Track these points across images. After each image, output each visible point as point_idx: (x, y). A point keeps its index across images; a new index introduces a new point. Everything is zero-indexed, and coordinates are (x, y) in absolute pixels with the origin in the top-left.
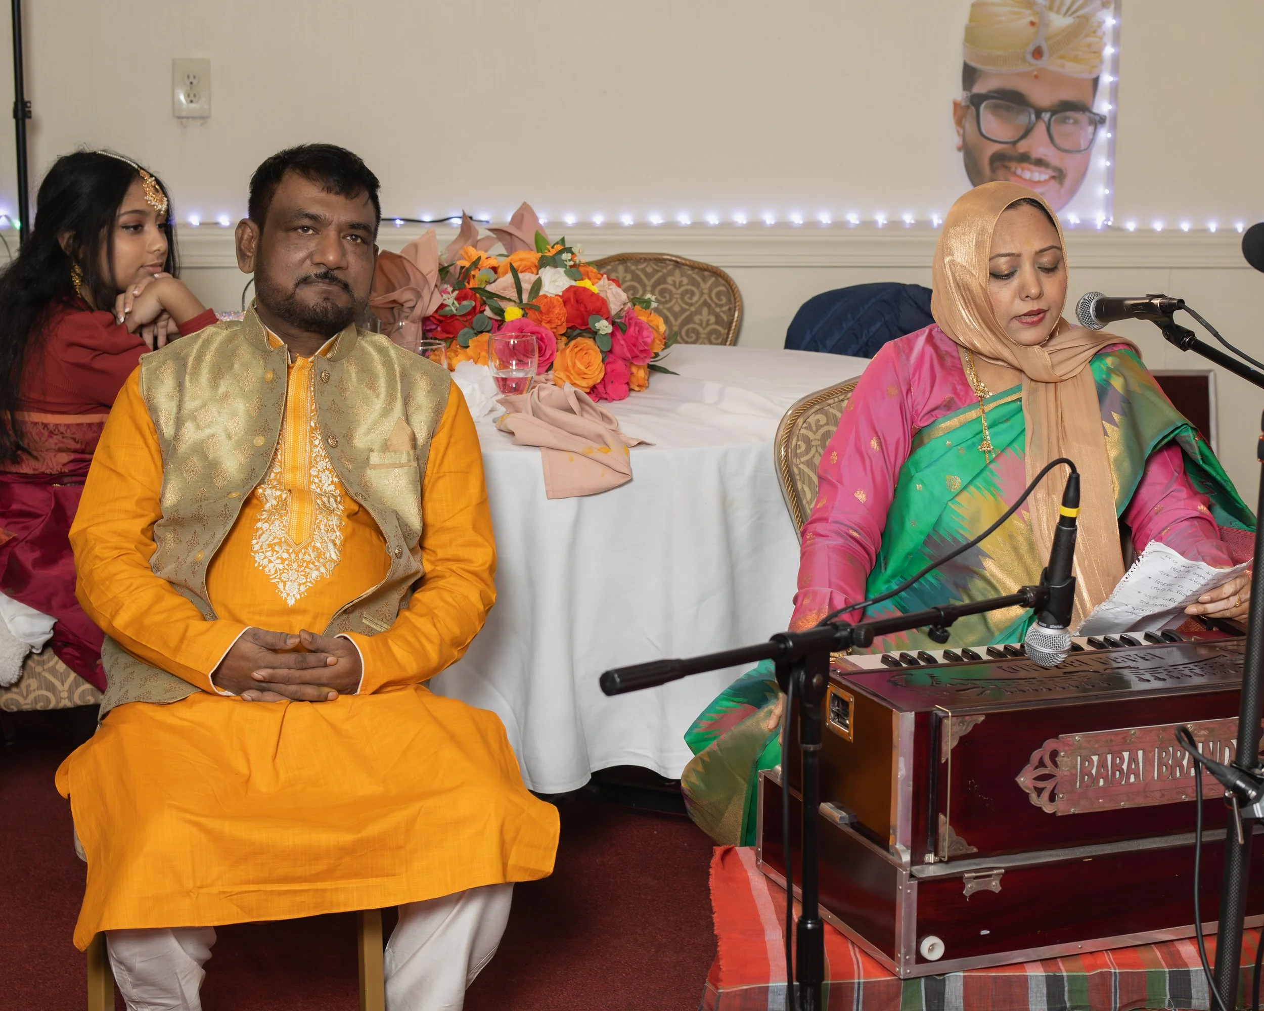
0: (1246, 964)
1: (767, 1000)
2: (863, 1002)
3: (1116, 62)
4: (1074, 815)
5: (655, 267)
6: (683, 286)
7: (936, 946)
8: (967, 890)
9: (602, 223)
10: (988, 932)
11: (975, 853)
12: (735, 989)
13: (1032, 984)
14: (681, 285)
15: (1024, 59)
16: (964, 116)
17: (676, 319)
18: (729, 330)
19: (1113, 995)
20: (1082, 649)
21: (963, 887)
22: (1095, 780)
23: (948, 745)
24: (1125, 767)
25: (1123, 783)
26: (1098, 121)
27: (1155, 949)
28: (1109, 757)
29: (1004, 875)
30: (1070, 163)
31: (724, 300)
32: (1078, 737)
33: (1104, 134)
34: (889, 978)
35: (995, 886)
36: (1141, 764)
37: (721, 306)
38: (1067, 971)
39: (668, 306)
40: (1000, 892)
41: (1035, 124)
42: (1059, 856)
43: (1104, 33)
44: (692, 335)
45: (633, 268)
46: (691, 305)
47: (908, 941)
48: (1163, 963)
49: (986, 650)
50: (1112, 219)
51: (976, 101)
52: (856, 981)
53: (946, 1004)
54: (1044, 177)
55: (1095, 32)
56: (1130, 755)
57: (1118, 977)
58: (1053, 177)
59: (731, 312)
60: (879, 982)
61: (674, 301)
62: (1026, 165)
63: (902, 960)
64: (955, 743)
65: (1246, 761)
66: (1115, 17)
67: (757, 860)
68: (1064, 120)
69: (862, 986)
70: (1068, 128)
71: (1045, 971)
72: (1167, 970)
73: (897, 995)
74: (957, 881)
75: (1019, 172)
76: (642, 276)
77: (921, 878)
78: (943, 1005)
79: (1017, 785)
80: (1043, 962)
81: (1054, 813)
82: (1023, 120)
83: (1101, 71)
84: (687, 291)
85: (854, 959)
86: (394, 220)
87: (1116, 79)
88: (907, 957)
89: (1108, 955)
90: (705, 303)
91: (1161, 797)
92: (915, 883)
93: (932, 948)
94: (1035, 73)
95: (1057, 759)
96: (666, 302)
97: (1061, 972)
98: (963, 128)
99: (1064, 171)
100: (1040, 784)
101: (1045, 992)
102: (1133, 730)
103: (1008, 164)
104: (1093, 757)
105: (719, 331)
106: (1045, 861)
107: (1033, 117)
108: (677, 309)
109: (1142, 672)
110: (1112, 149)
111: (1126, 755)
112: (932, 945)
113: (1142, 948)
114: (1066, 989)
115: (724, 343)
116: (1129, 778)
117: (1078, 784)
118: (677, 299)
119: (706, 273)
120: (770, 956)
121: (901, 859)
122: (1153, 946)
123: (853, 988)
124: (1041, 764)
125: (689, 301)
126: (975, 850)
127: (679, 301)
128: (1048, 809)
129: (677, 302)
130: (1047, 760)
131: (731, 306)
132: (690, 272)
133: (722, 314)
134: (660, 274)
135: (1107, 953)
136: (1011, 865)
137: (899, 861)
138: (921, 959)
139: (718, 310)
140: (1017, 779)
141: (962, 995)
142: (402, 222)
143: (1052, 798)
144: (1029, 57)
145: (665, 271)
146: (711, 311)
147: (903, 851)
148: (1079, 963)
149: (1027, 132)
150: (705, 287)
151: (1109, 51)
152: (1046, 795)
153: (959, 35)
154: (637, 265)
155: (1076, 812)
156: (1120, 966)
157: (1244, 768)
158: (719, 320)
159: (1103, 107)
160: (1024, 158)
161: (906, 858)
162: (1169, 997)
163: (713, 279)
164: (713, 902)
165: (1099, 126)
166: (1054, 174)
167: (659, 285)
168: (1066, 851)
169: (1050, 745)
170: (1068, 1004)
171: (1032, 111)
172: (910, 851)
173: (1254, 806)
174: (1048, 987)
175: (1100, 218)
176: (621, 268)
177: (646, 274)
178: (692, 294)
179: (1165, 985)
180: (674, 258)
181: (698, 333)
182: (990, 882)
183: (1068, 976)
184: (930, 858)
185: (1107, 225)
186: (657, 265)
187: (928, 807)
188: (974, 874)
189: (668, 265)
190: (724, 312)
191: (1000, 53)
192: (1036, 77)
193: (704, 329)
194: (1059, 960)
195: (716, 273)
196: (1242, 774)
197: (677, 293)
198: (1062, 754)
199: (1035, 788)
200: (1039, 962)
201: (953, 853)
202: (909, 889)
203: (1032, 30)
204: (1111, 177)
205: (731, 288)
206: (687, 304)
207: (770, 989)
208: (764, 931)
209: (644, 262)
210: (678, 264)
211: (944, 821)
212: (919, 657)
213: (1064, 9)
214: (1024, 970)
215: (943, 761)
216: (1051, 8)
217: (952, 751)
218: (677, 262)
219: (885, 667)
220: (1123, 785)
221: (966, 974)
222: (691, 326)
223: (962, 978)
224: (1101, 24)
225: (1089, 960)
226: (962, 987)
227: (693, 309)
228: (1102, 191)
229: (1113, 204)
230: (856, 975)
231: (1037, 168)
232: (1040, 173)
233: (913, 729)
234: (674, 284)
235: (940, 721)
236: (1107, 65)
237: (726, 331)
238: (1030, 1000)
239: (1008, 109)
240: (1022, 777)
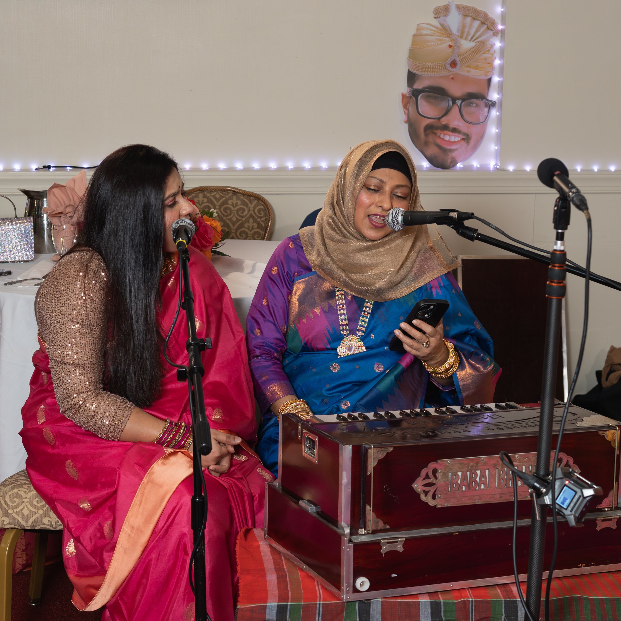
0: (552, 598)
1: (265, 613)
2: (322, 615)
3: (502, 68)
4: (447, 508)
5: (222, 195)
6: (238, 205)
7: (365, 583)
8: (383, 550)
9: (190, 168)
10: (396, 575)
11: (388, 529)
12: (247, 606)
13: (422, 607)
14: (237, 205)
15: (445, 68)
16: (408, 103)
17: (234, 226)
18: (266, 232)
19: (470, 614)
20: (456, 412)
21: (381, 548)
22: (460, 487)
23: (371, 465)
24: (478, 479)
25: (477, 489)
26: (492, 104)
27: (497, 588)
28: (468, 473)
29: (405, 541)
30: (474, 131)
31: (263, 214)
32: (449, 461)
33: (494, 113)
34: (337, 602)
35: (400, 548)
36: (488, 478)
37: (261, 218)
38: (443, 599)
39: (229, 217)
40: (403, 551)
41: (452, 107)
42: (439, 531)
43: (495, 52)
44: (243, 235)
45: (208, 195)
46: (243, 217)
47: (348, 579)
48: (501, 596)
49: (399, 413)
50: (499, 164)
51: (415, 93)
52: (318, 603)
53: (371, 617)
54: (457, 139)
55: (489, 51)
56: (481, 472)
57: (474, 603)
58: (463, 139)
59: (267, 221)
60: (331, 604)
61: (233, 214)
62: (446, 132)
63: (345, 590)
64: (376, 463)
65: (542, 472)
66: (501, 42)
67: (265, 535)
68: (470, 105)
69: (321, 606)
70: (473, 109)
71: (430, 599)
72: (503, 600)
73: (342, 611)
74: (377, 545)
75: (442, 136)
76: (213, 200)
77: (355, 542)
78: (369, 618)
79: (412, 489)
80: (429, 594)
81: (436, 506)
82: (444, 104)
83: (493, 74)
84: (240, 209)
85: (318, 591)
86: (67, 167)
87: (502, 79)
88: (348, 589)
89: (469, 591)
90: (251, 216)
91: (500, 498)
92: (352, 545)
93: (362, 584)
94: (452, 76)
95: (436, 474)
96: (228, 215)
97: (440, 600)
98: (408, 110)
99: (470, 135)
100: (427, 489)
101: (430, 611)
102: (482, 458)
103: (434, 131)
104: (458, 473)
105: (260, 233)
106: (430, 534)
107: (451, 102)
108: (234, 219)
109: (490, 425)
110: (500, 122)
111: (478, 472)
112: (362, 582)
113: (490, 587)
114: (442, 610)
115: (263, 239)
116: (481, 486)
117: (450, 489)
118: (234, 213)
119: (252, 198)
120: (269, 588)
121: (344, 531)
122: (496, 586)
123: (316, 607)
124: (427, 477)
125: (242, 215)
126: (388, 527)
127: (236, 214)
128: (432, 503)
129: (234, 215)
130: (430, 474)
131: (267, 217)
132: (242, 198)
133: (261, 222)
134: (224, 199)
135: (468, 590)
136: (410, 536)
137: (343, 533)
138: (356, 590)
139: (259, 220)
140: (413, 485)
141: (380, 612)
142: (71, 168)
143: (434, 497)
144: (448, 66)
145: (227, 197)
146: (255, 221)
147: (346, 527)
148: (451, 595)
149: (447, 112)
150: (251, 206)
151: (497, 62)
152: (430, 494)
153: (405, 54)
154: (210, 194)
155: (449, 506)
156: (475, 597)
157: (541, 476)
158: (259, 226)
159: (494, 96)
160: (445, 128)
161: (347, 531)
162: (504, 616)
163: (256, 201)
164: (237, 559)
165: (491, 108)
166: (464, 137)
167: (224, 205)
168: (444, 529)
169: (432, 465)
170: (443, 619)
171: (450, 99)
172: (350, 527)
173: (545, 497)
174: (432, 608)
175: (492, 164)
176: (201, 195)
177: (216, 199)
178: (244, 210)
179: (502, 609)
180: (233, 189)
181: (246, 234)
182: (397, 545)
183: (443, 602)
184: (362, 531)
185: (496, 168)
186: (222, 193)
187: (360, 501)
188: (387, 541)
189: (229, 193)
190: (262, 221)
191: (430, 64)
192: (453, 78)
193: (250, 231)
194: (439, 593)
195: (258, 198)
196: (538, 479)
197: (234, 210)
198: (440, 471)
199: (424, 491)
200: (427, 594)
201: (374, 528)
202: (348, 549)
203: (450, 50)
204: (499, 139)
205: (267, 207)
206: (240, 216)
207: (267, 607)
208: (266, 575)
209: (214, 191)
210: (235, 192)
211: (369, 509)
212: (359, 416)
213: (470, 38)
214: (418, 598)
215: (369, 474)
216: (461, 37)
217: (374, 468)
218: (235, 191)
219: (338, 421)
220: (477, 490)
221: (383, 600)
222: (243, 229)
223: (381, 602)
224: (492, 46)
225: (457, 594)
226: (380, 607)
227: (244, 219)
228: (493, 147)
229: (500, 155)
230: (318, 599)
231: (453, 134)
232: (455, 136)
233: (351, 455)
234: (233, 205)
235: (366, 450)
236: (497, 71)
237: (264, 232)
238: (421, 616)
239: (435, 98)
240: (415, 484)
